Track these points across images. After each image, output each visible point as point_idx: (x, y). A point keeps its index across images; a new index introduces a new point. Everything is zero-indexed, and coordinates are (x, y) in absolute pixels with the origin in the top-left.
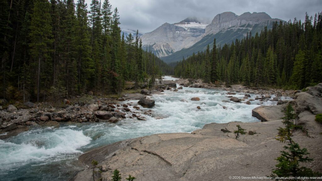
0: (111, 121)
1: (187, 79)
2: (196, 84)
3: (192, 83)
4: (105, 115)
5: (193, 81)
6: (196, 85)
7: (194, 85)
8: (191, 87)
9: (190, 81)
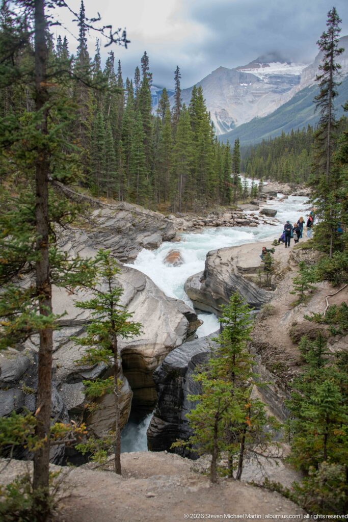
0: (252, 226)
1: (287, 184)
2: (301, 191)
3: (295, 190)
4: (244, 222)
5: (296, 188)
6: (302, 193)
7: (298, 192)
8: (295, 195)
9: (292, 187)
